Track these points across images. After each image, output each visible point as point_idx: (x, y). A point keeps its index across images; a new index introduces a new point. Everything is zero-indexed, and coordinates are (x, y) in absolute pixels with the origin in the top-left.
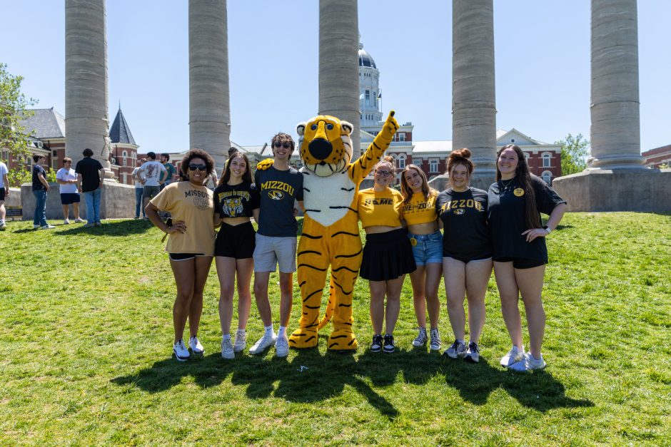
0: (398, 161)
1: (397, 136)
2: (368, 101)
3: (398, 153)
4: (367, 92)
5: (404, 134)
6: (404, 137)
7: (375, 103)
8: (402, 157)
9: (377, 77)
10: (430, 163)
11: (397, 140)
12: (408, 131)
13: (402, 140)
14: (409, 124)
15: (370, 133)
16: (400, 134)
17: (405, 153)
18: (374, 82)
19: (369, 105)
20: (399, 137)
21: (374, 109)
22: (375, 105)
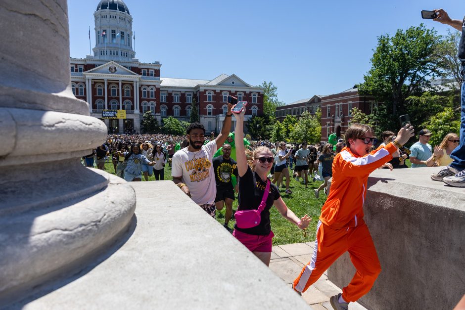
0: (148, 92)
1: (148, 71)
2: (123, 41)
3: (148, 86)
4: (122, 33)
5: (154, 71)
6: (154, 73)
7: (129, 43)
8: (152, 89)
9: (130, 21)
10: (173, 95)
11: (148, 75)
12: (157, 68)
13: (152, 75)
14: (157, 63)
15: (125, 67)
16: (150, 70)
17: (155, 86)
18: (128, 25)
19: (124, 45)
20: (150, 72)
21: (128, 48)
22: (129, 45)
